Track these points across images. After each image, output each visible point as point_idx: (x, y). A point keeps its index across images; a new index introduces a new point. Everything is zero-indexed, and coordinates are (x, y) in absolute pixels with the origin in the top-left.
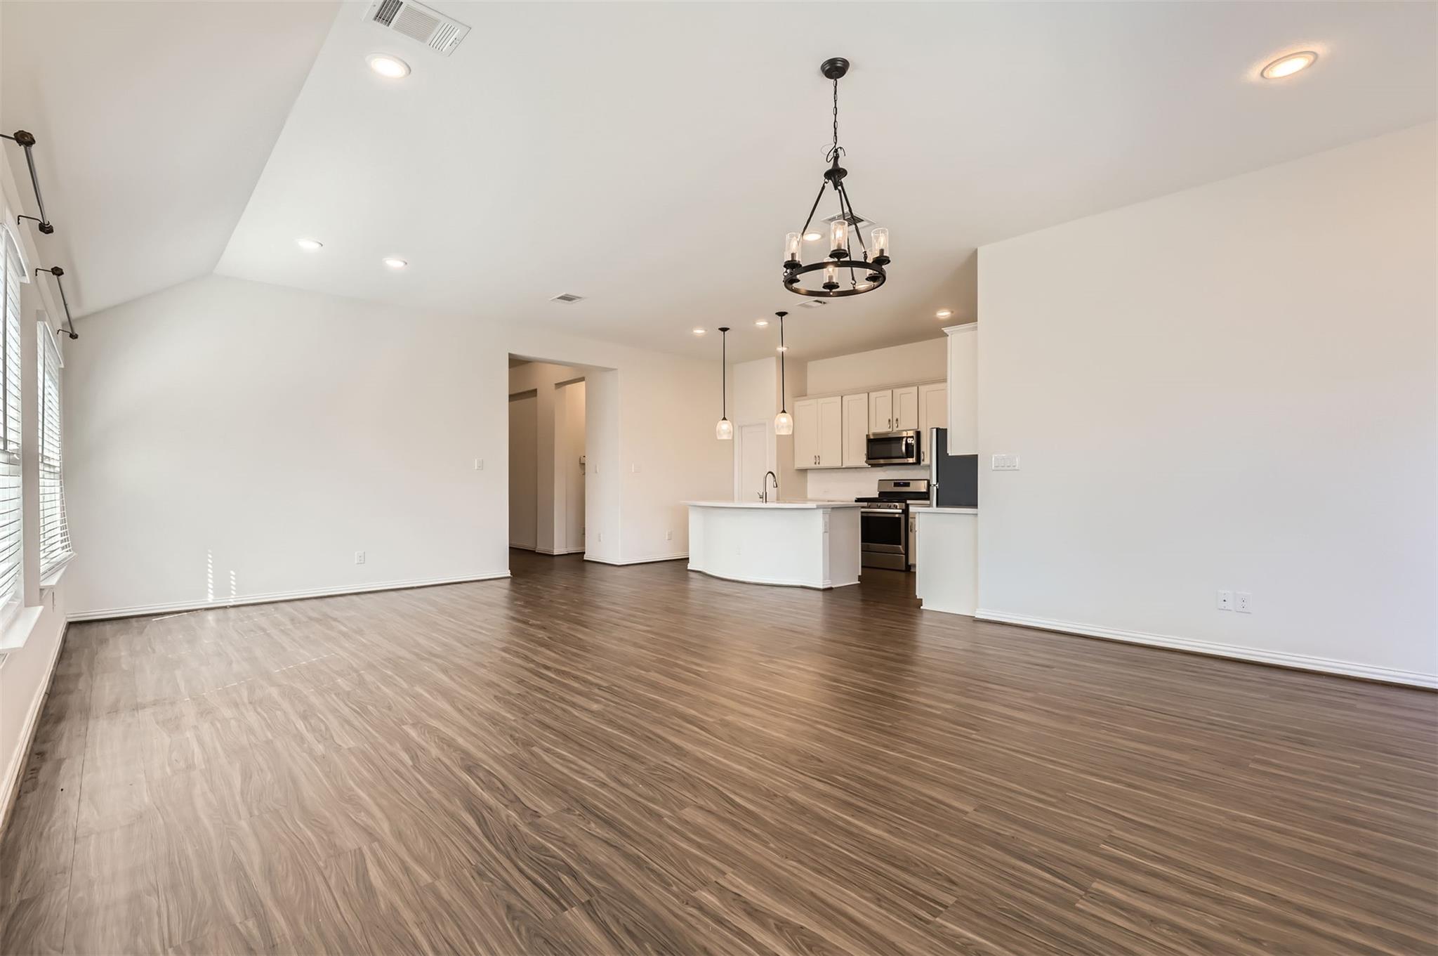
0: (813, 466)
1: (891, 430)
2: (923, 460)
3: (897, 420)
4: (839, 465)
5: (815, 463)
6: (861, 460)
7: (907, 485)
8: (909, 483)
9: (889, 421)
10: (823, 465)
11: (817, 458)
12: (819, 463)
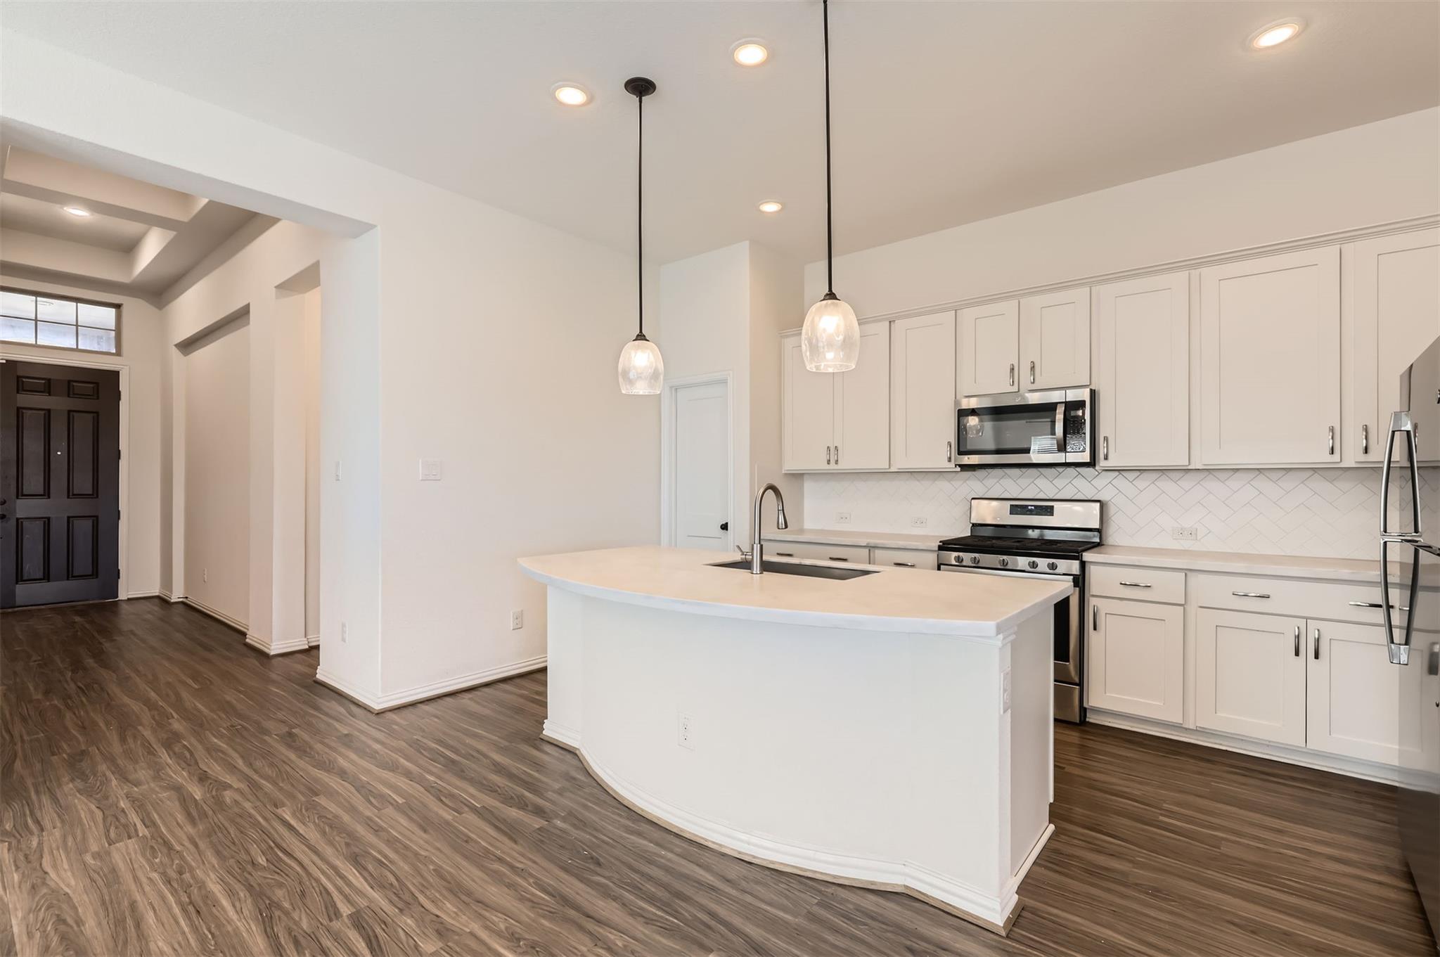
0: (823, 466)
1: (1015, 389)
2: (1106, 458)
3: (1033, 368)
4: (882, 464)
5: (829, 462)
6: (939, 454)
7: (1049, 511)
8: (1052, 507)
9: (1012, 370)
10: (845, 465)
11: (833, 453)
12: (837, 462)
